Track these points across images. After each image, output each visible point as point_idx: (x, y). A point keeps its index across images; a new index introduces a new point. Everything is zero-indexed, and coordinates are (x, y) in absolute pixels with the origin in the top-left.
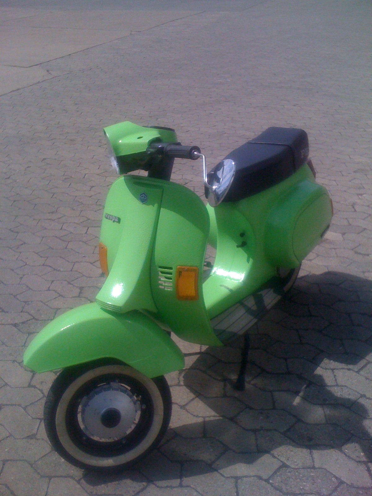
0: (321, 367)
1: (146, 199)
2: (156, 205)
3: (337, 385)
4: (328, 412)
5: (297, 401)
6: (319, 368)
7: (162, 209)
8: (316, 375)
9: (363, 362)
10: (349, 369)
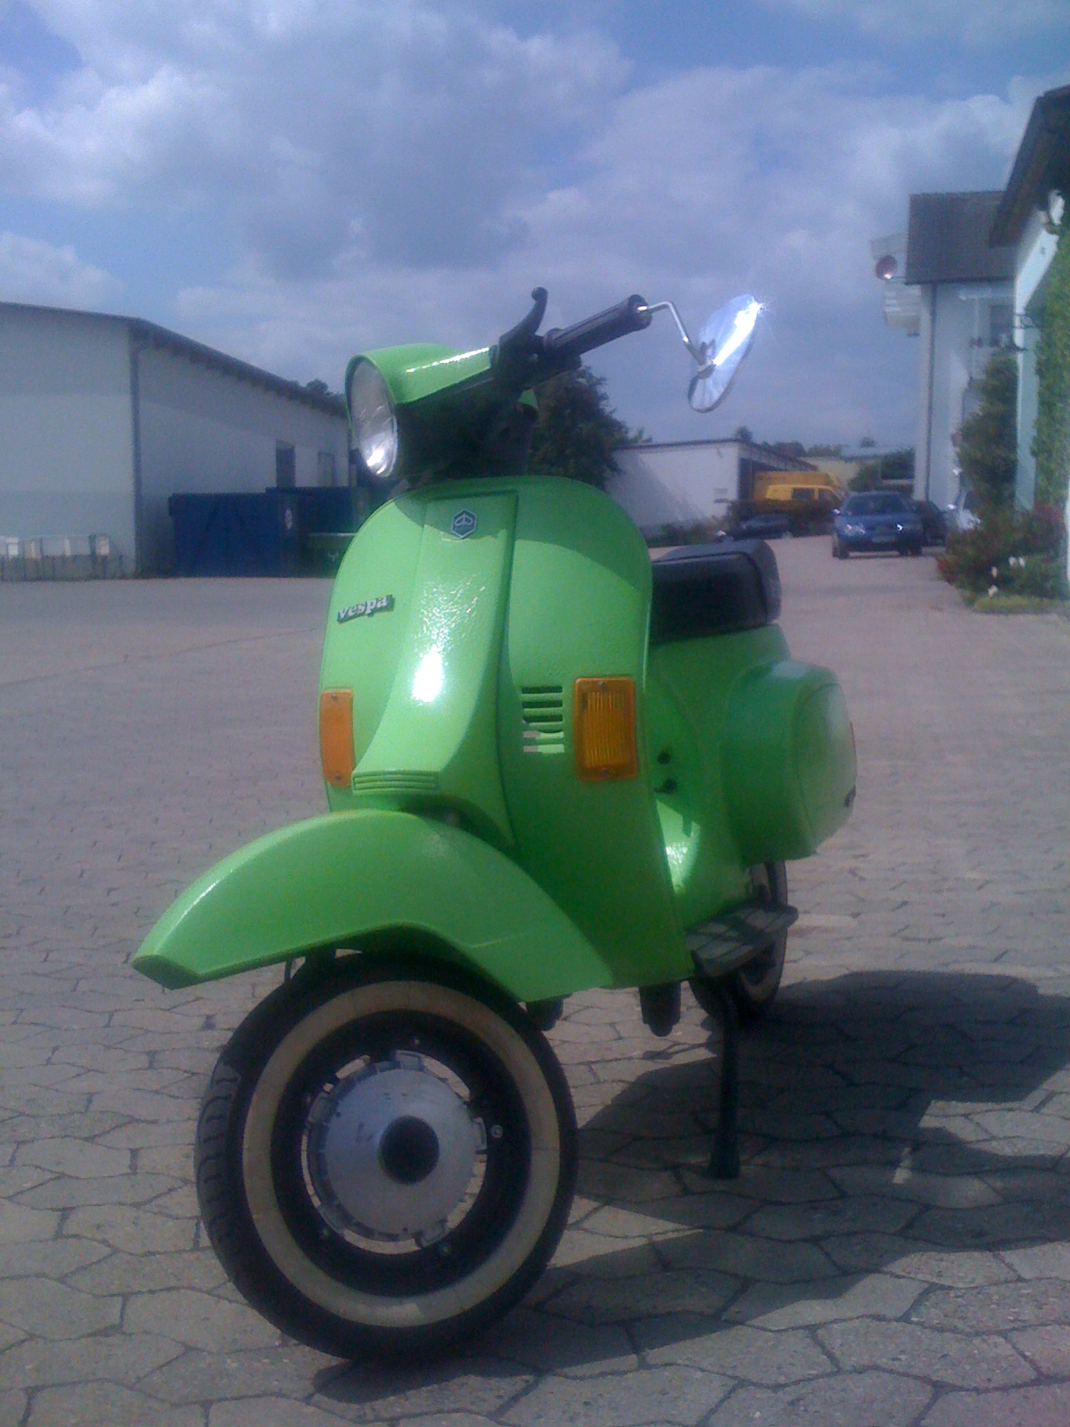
0: (932, 1115)
1: (473, 525)
2: (503, 534)
3: (993, 1138)
4: (999, 1184)
5: (901, 1176)
6: (926, 1118)
7: (519, 544)
8: (924, 1129)
9: (1037, 1096)
10: (1010, 1110)
